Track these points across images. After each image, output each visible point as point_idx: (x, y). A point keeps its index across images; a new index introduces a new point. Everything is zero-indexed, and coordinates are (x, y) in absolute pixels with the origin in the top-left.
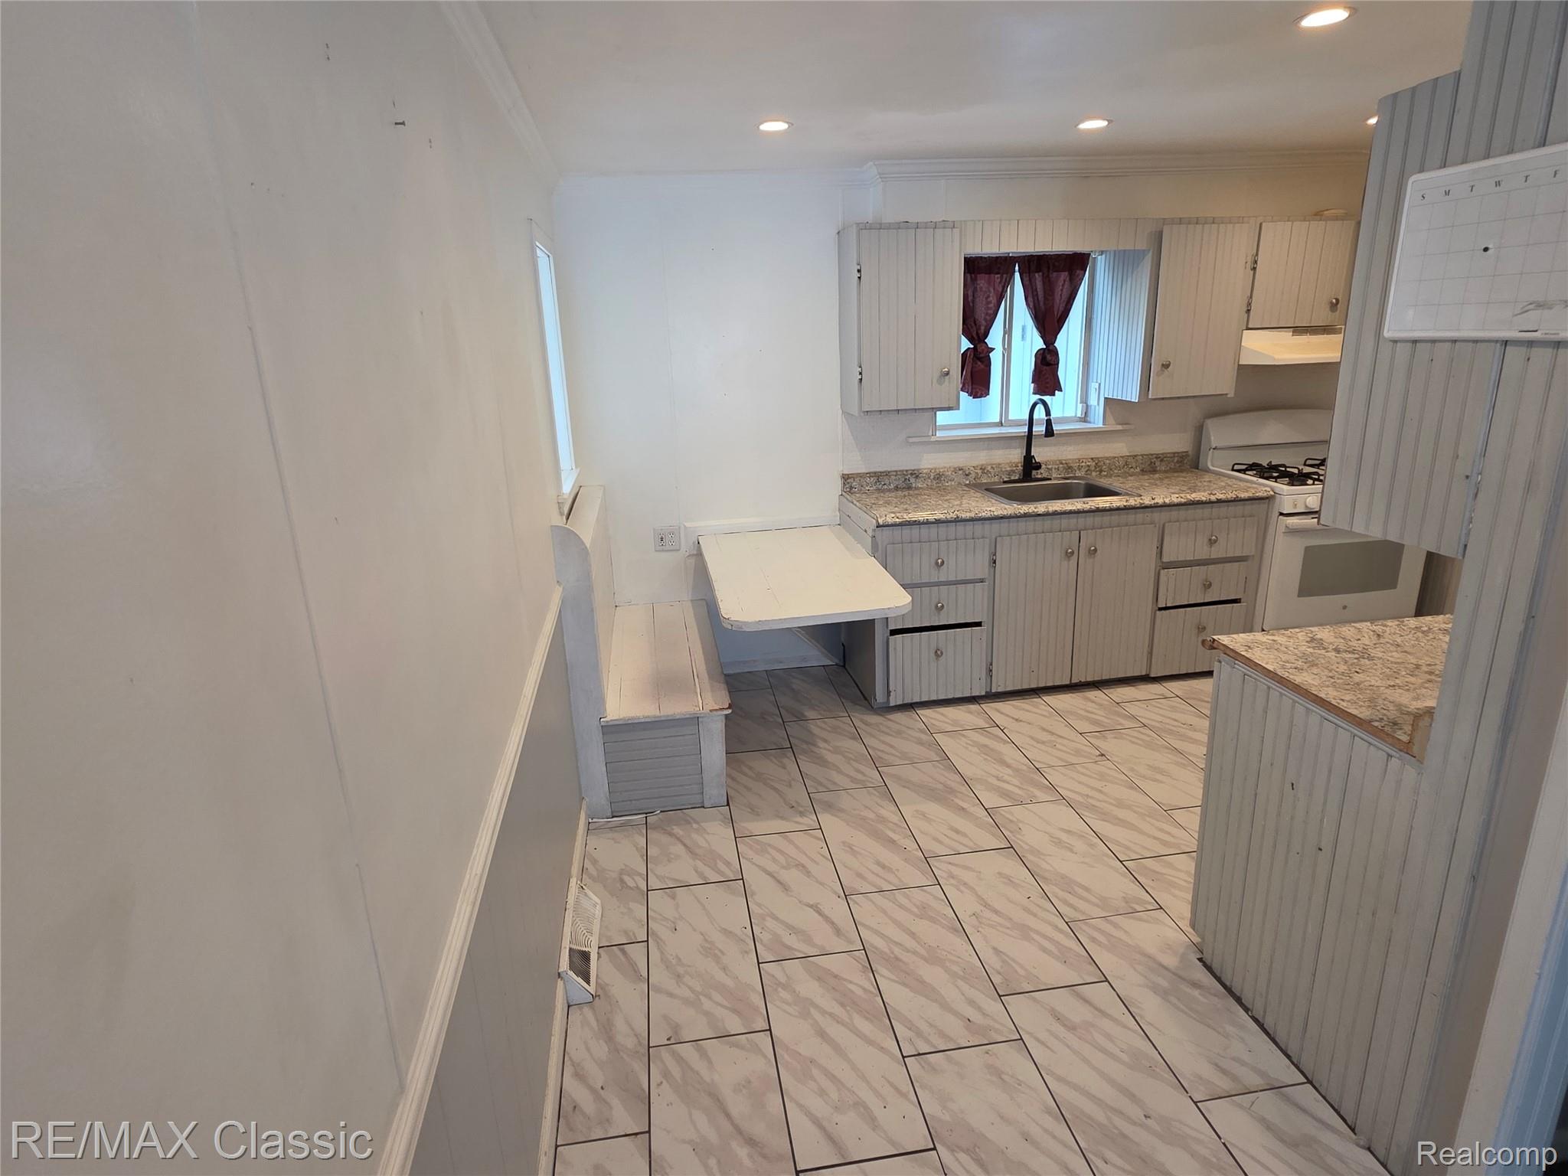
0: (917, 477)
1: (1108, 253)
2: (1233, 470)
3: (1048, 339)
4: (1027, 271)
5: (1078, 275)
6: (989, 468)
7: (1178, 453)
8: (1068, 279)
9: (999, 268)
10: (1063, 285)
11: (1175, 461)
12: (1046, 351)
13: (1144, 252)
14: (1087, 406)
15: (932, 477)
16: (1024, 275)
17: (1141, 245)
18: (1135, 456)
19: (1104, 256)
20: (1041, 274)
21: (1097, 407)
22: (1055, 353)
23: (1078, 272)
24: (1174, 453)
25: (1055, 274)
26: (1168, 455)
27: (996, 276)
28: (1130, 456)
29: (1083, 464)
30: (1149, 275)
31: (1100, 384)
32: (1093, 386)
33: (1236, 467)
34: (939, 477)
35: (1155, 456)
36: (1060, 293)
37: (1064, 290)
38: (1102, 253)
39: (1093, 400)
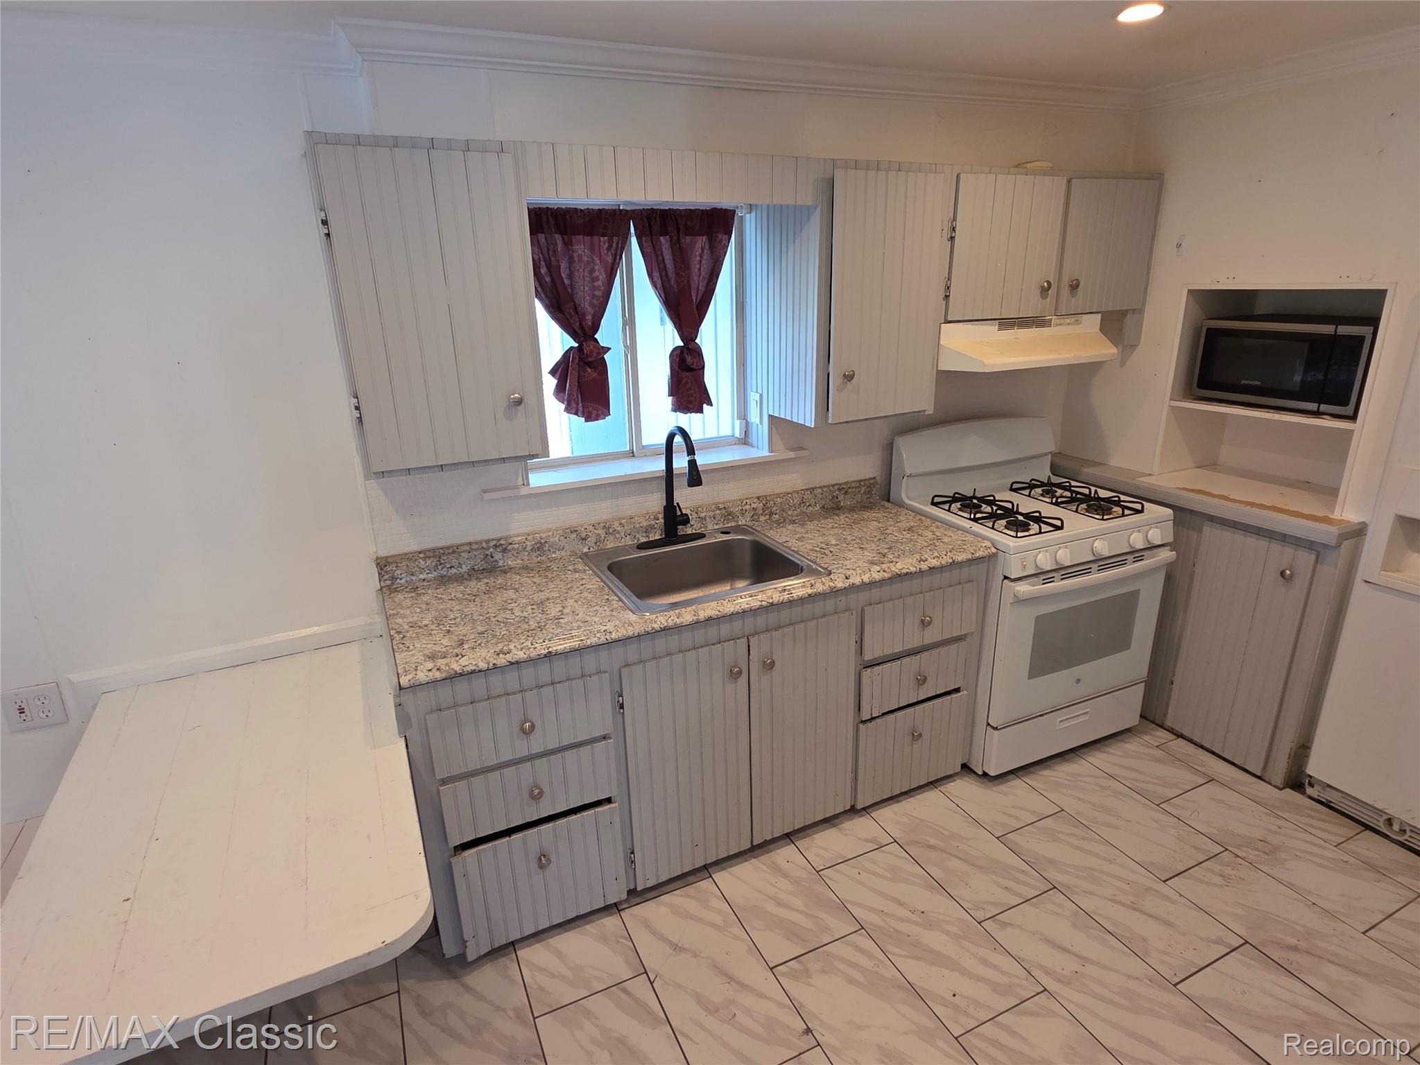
0: (505, 550)
1: (759, 210)
2: (933, 504)
3: (685, 333)
4: (648, 232)
5: (721, 241)
6: (616, 524)
7: (865, 480)
8: (707, 247)
9: (605, 227)
10: (701, 256)
11: (862, 491)
12: (685, 351)
13: (809, 210)
14: (747, 423)
15: (529, 548)
16: (644, 238)
17: (806, 197)
18: (813, 489)
19: (753, 214)
20: (668, 237)
21: (760, 426)
22: (697, 353)
23: (720, 236)
24: (861, 481)
25: (688, 238)
26: (853, 485)
27: (602, 239)
28: (806, 490)
29: (747, 507)
30: (818, 242)
31: (761, 396)
32: (753, 397)
33: (937, 500)
34: (540, 547)
35: (836, 487)
36: (698, 266)
37: (703, 262)
38: (751, 208)
39: (754, 417)
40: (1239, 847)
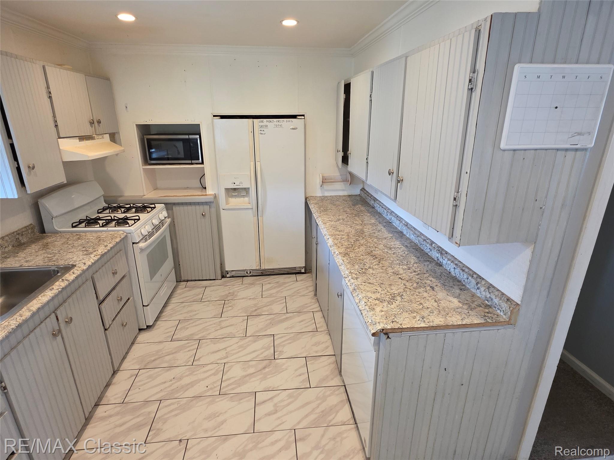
2: (73, 227)
7: (28, 227)
11: (30, 232)
18: (3, 238)
26: (23, 230)
33: (74, 225)
35: (15, 233)
40: (227, 298)
